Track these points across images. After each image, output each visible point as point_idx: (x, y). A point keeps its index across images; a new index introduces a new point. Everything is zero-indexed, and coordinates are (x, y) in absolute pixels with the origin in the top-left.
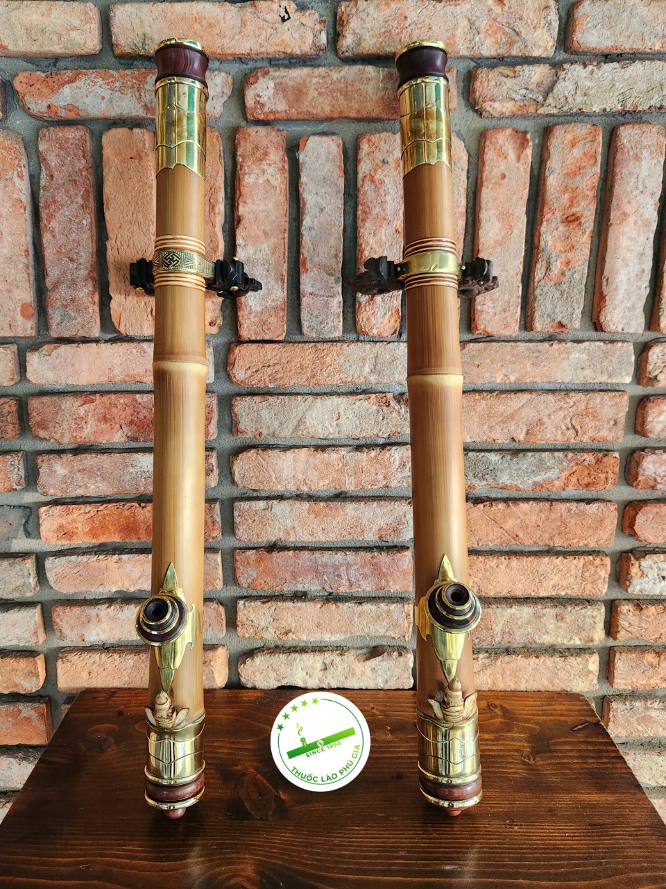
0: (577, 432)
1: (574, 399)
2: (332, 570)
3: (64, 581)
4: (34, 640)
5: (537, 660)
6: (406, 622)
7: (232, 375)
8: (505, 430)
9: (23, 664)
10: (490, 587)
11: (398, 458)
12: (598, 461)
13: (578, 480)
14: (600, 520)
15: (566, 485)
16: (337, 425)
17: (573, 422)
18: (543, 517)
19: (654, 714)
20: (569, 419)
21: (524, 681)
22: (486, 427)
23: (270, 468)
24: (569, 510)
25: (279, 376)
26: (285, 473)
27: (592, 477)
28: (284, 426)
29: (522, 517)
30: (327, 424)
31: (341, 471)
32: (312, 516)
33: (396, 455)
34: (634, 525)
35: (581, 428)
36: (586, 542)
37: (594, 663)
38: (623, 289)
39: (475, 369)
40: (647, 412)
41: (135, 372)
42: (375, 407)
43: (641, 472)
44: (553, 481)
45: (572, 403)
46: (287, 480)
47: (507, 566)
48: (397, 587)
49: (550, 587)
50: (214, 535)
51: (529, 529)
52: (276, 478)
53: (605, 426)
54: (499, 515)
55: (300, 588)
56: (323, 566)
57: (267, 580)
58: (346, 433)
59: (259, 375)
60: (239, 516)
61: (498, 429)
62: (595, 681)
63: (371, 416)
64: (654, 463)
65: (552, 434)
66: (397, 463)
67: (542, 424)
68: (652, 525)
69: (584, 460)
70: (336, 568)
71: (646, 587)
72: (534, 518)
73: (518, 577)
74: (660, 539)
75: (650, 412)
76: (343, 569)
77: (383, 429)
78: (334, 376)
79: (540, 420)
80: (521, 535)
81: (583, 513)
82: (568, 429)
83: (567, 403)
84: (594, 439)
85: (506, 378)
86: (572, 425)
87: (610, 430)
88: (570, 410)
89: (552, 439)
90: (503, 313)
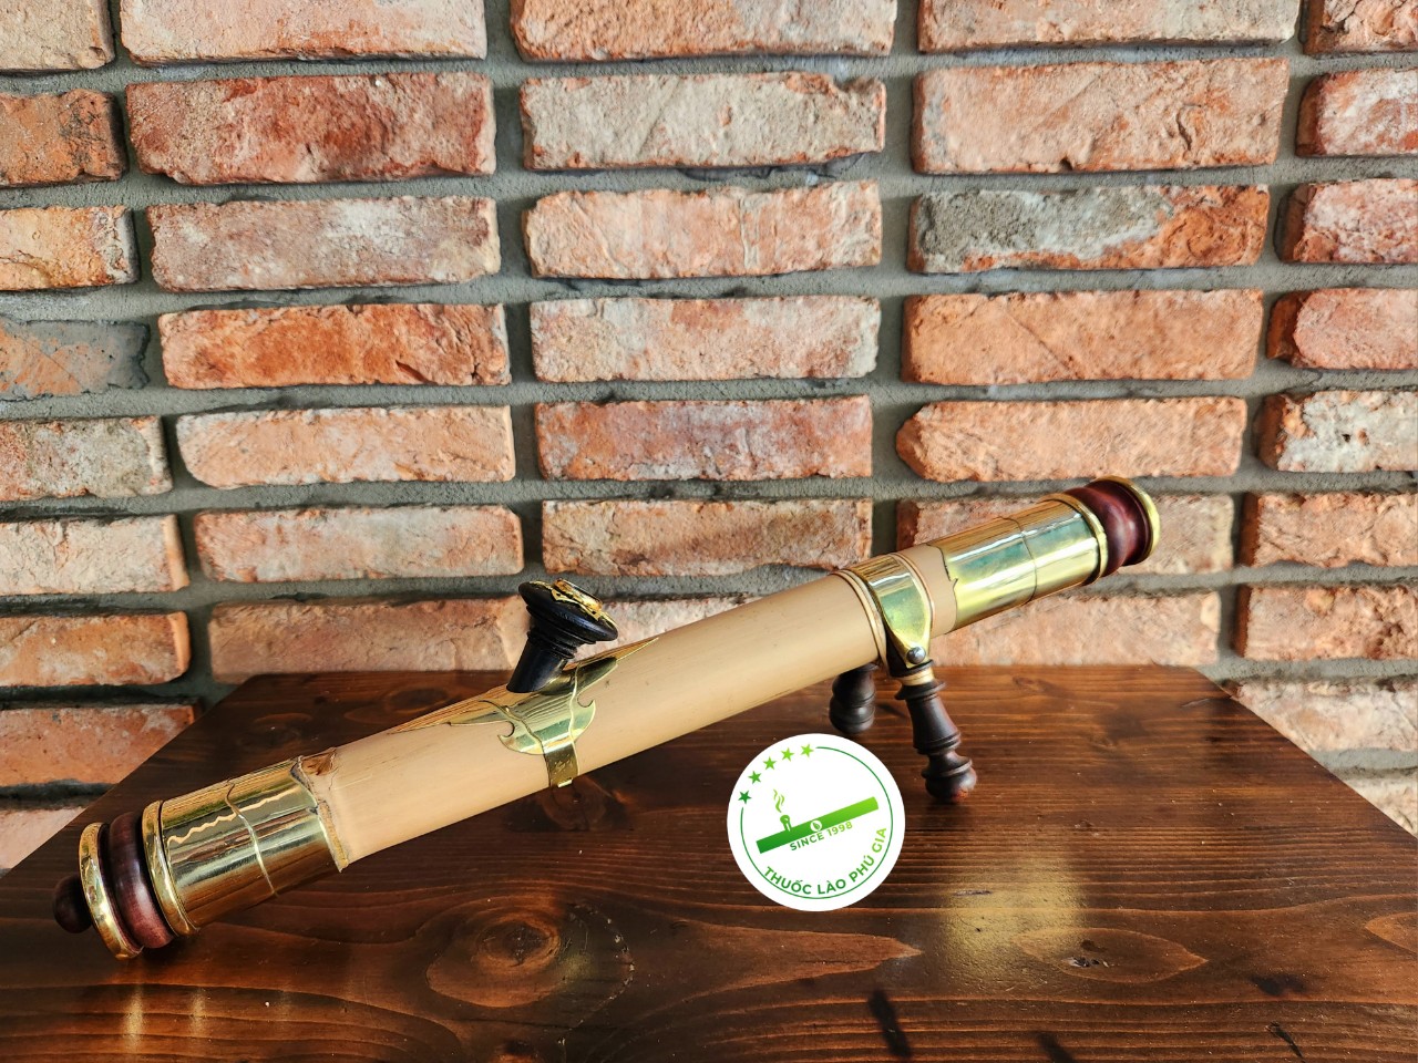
0: (1189, 143)
1: (1185, 72)
2: (718, 437)
3: (214, 462)
4: (162, 580)
5: (1105, 605)
6: (858, 536)
7: (520, 35)
8: (1052, 143)
9: (143, 626)
10: (1018, 463)
11: (844, 203)
12: (1229, 200)
13: (1188, 243)
14: (1228, 320)
15: (1166, 253)
16: (727, 135)
17: (1182, 120)
18: (1122, 321)
19: (1320, 706)
20: (1174, 115)
21: (1078, 645)
22: (1013, 138)
23: (597, 230)
24: (1171, 303)
25: (611, 33)
26: (627, 238)
27: (1216, 235)
28: (624, 139)
29: (1082, 320)
30: (707, 133)
31: (735, 235)
32: (681, 327)
33: (841, 197)
34: (1293, 329)
35: (1198, 132)
36: (1200, 369)
37: (1210, 612)
39: (994, 11)
40: (1323, 98)
41: (330, 27)
42: (800, 97)
43: (1310, 221)
44: (1141, 244)
45: (1181, 81)
46: (630, 254)
47: (1053, 420)
48: (843, 467)
49: (1132, 459)
50: (493, 368)
51: (1095, 343)
52: (610, 252)
53: (1244, 127)
54: (1038, 317)
55: (659, 473)
56: (701, 428)
57: (598, 459)
58: (744, 151)
59: (572, 31)
60: (541, 329)
61: (1037, 139)
62: (1212, 646)
63: (794, 114)
64: (1334, 201)
65: (1140, 147)
66: (843, 212)
67: (1123, 127)
68: (1328, 330)
69: (1202, 200)
70: (726, 431)
71: (1313, 455)
72: (1104, 322)
73: (1071, 443)
74: (1343, 358)
75: (1328, 98)
76: (740, 432)
77: (816, 143)
78: (719, 29)
79: (1118, 118)
80: (1078, 358)
81: (1197, 309)
82: (1171, 135)
83: (1172, 80)
84: (1222, 155)
85: (1053, 32)
86: (1180, 126)
87: (1252, 135)
88: (1178, 94)
89: (1141, 158)
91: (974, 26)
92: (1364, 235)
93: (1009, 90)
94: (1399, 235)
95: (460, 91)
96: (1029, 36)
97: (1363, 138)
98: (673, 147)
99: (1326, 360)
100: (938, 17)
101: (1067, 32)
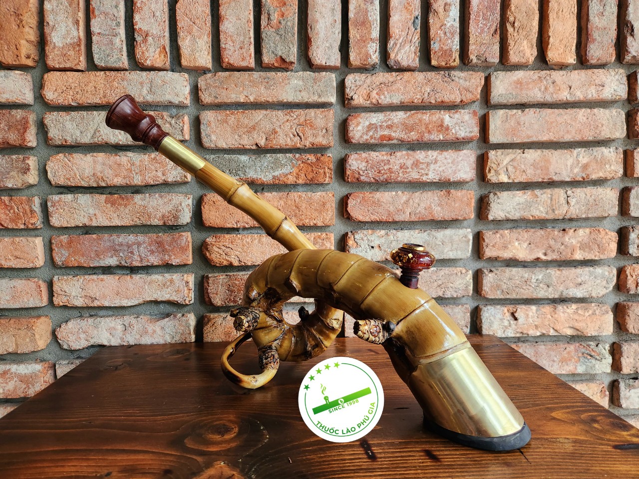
0: (301, 138)
1: (296, 113)
2: (126, 248)
6: (185, 288)
7: (44, 96)
8: (251, 138)
10: (248, 258)
12: (318, 160)
13: (305, 175)
14: (323, 204)
15: (297, 178)
17: (297, 130)
18: (283, 203)
20: (294, 129)
22: (236, 137)
23: (74, 168)
24: (300, 197)
25: (79, 96)
26: (87, 171)
27: (315, 172)
28: (84, 134)
31: (130, 170)
32: (109, 206)
34: (347, 207)
35: (303, 135)
36: (315, 223)
38: (323, 34)
39: (224, 91)
40: (349, 123)
43: (349, 167)
45: (295, 117)
46: (88, 177)
47: (260, 241)
48: (178, 260)
50: (33, 222)
52: (80, 176)
53: (320, 133)
55: (102, 264)
56: (119, 245)
57: (77, 258)
59: (64, 95)
60: (52, 206)
61: (245, 137)
64: (356, 160)
65: (283, 140)
67: (276, 133)
68: (360, 207)
69: (308, 159)
70: (129, 246)
74: (368, 217)
75: (351, 123)
81: (310, 199)
82: (294, 136)
83: (292, 117)
84: (313, 143)
85: (247, 99)
86: (297, 133)
87: (323, 136)
88: (294, 121)
89: (284, 144)
90: (240, 50)
91: (217, 96)
92: (369, 172)
93: (233, 119)
94: (382, 172)
95: (19, 116)
96: (238, 100)
97: (365, 137)
98: (103, 137)
99: (361, 218)
100: (204, 93)
101: (252, 99)
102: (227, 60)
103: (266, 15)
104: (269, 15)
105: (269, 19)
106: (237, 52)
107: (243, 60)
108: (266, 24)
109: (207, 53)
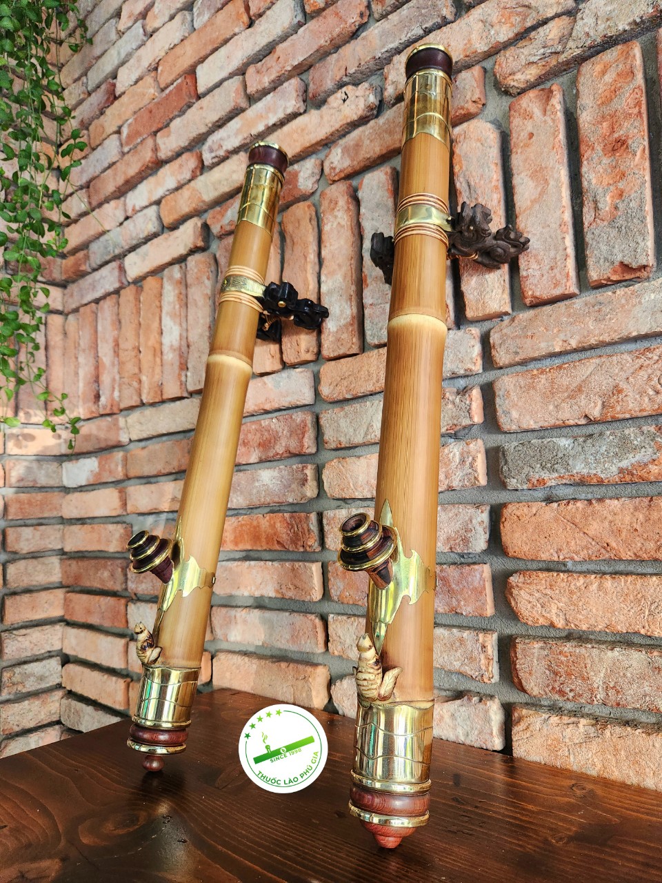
6: (482, 656)
7: (321, 393)
8: (575, 408)
10: (580, 617)
11: (457, 453)
23: (348, 475)
25: (353, 386)
26: (360, 479)
28: (358, 433)
29: (610, 518)
33: (455, 450)
39: (529, 341)
46: (362, 486)
48: (469, 609)
51: (624, 534)
52: (354, 486)
54: (579, 515)
57: (351, 593)
59: (338, 388)
60: (326, 524)
61: (566, 406)
65: (632, 403)
66: (457, 458)
67: (620, 392)
79: (616, 386)
80: (613, 544)
83: (650, 359)
85: (565, 344)
89: (638, 409)
90: (550, 272)
91: (518, 350)
93: (543, 381)
95: (299, 419)
96: (551, 350)
100: (499, 350)
101: (574, 344)
102: (530, 293)
103: (592, 205)
104: (596, 202)
105: (596, 208)
106: (545, 277)
107: (556, 285)
108: (592, 218)
109: (500, 291)
